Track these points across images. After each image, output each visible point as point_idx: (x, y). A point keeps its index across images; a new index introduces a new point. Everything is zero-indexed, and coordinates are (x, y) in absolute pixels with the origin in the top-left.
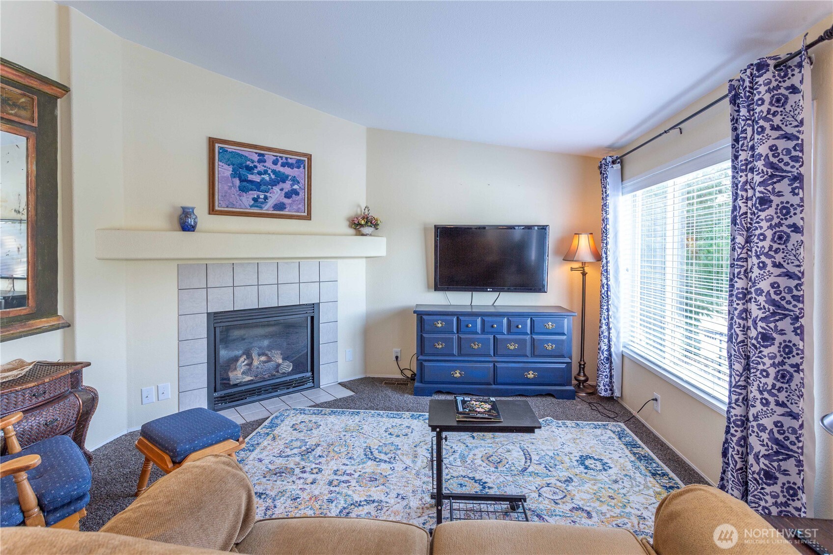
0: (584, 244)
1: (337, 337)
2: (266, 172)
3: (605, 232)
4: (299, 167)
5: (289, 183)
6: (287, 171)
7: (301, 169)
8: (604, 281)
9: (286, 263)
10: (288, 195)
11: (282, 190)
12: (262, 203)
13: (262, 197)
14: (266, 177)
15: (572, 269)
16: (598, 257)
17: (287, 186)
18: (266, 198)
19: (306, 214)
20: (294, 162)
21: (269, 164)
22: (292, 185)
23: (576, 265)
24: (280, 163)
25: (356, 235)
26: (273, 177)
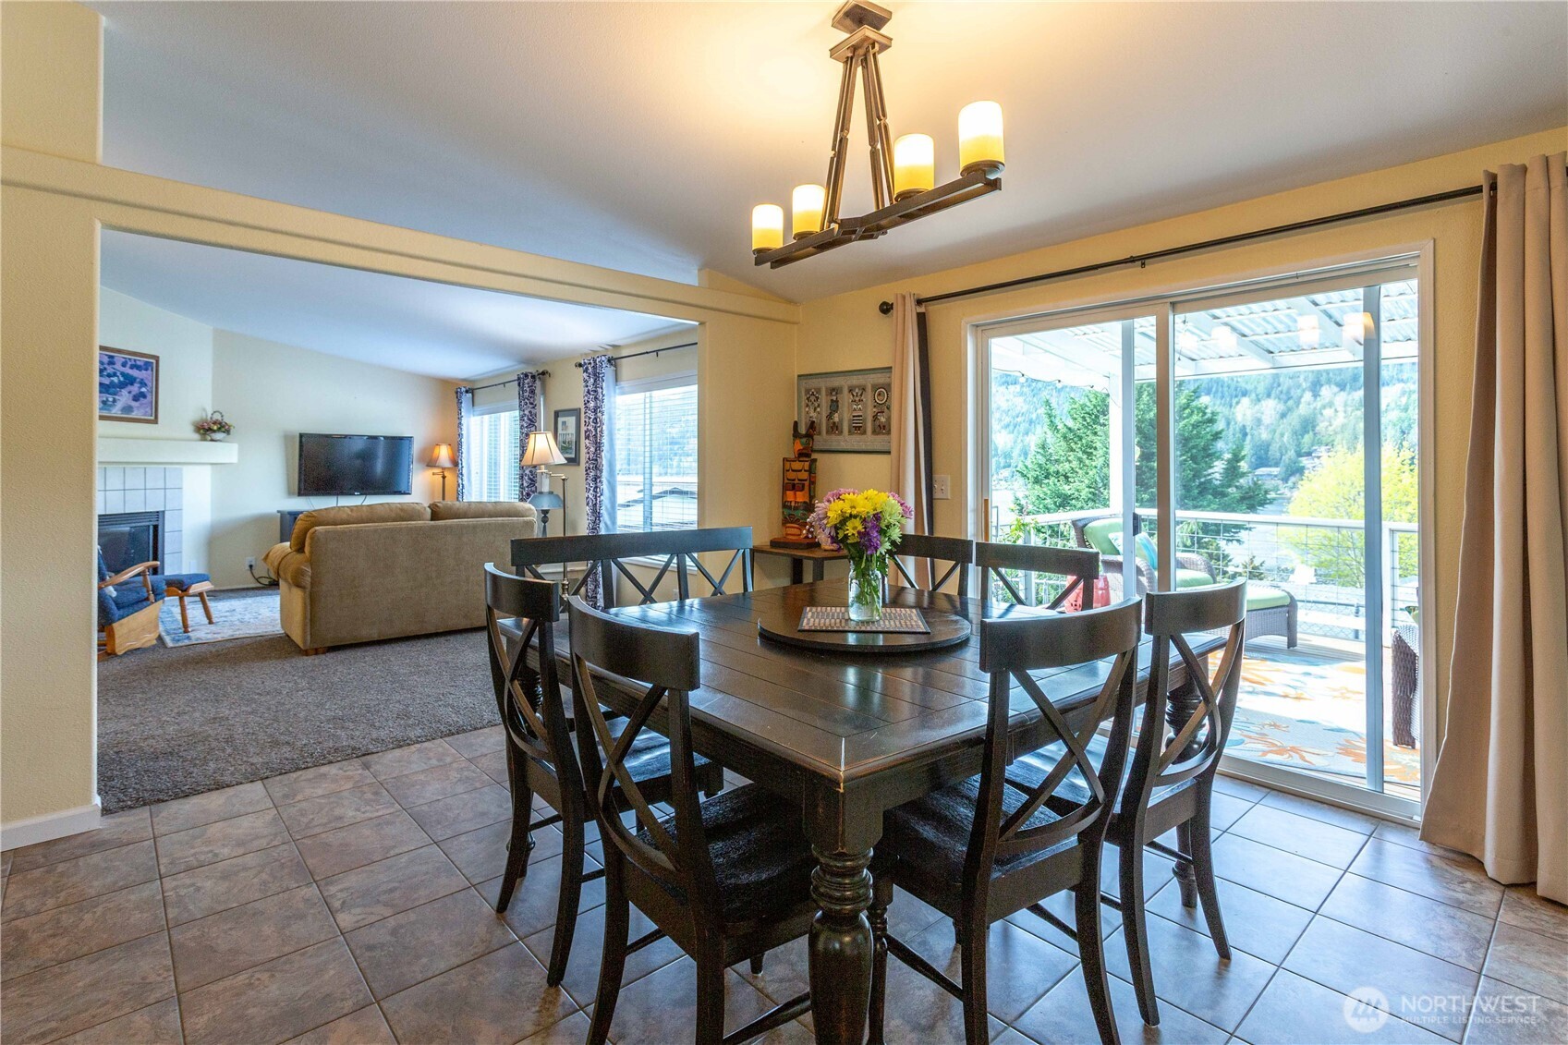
0: (444, 453)
1: (181, 548)
2: (115, 375)
3: (460, 444)
4: (146, 370)
5: (137, 385)
6: (135, 373)
7: (149, 372)
8: (460, 481)
9: (134, 468)
10: (136, 398)
11: (130, 392)
12: (111, 406)
13: (111, 399)
14: (115, 379)
15: (434, 474)
16: (455, 463)
17: (135, 389)
18: (114, 401)
19: (153, 418)
20: (142, 364)
21: (118, 366)
22: (140, 388)
23: (436, 471)
24: (128, 366)
25: (202, 440)
26: (122, 379)
